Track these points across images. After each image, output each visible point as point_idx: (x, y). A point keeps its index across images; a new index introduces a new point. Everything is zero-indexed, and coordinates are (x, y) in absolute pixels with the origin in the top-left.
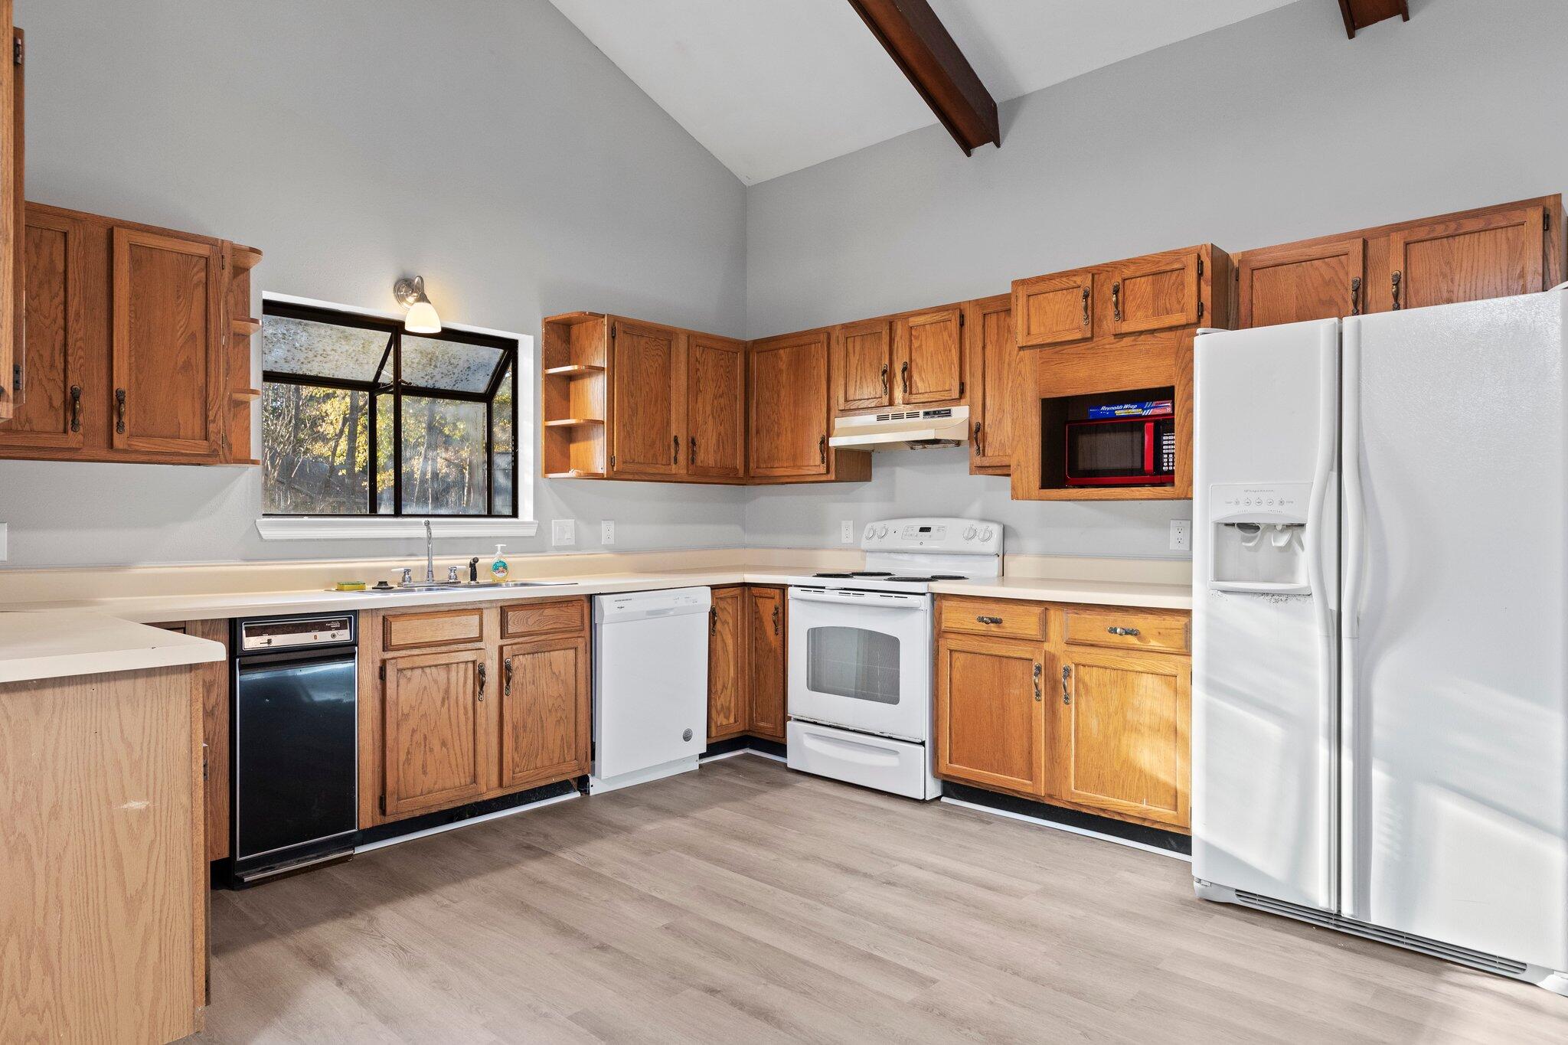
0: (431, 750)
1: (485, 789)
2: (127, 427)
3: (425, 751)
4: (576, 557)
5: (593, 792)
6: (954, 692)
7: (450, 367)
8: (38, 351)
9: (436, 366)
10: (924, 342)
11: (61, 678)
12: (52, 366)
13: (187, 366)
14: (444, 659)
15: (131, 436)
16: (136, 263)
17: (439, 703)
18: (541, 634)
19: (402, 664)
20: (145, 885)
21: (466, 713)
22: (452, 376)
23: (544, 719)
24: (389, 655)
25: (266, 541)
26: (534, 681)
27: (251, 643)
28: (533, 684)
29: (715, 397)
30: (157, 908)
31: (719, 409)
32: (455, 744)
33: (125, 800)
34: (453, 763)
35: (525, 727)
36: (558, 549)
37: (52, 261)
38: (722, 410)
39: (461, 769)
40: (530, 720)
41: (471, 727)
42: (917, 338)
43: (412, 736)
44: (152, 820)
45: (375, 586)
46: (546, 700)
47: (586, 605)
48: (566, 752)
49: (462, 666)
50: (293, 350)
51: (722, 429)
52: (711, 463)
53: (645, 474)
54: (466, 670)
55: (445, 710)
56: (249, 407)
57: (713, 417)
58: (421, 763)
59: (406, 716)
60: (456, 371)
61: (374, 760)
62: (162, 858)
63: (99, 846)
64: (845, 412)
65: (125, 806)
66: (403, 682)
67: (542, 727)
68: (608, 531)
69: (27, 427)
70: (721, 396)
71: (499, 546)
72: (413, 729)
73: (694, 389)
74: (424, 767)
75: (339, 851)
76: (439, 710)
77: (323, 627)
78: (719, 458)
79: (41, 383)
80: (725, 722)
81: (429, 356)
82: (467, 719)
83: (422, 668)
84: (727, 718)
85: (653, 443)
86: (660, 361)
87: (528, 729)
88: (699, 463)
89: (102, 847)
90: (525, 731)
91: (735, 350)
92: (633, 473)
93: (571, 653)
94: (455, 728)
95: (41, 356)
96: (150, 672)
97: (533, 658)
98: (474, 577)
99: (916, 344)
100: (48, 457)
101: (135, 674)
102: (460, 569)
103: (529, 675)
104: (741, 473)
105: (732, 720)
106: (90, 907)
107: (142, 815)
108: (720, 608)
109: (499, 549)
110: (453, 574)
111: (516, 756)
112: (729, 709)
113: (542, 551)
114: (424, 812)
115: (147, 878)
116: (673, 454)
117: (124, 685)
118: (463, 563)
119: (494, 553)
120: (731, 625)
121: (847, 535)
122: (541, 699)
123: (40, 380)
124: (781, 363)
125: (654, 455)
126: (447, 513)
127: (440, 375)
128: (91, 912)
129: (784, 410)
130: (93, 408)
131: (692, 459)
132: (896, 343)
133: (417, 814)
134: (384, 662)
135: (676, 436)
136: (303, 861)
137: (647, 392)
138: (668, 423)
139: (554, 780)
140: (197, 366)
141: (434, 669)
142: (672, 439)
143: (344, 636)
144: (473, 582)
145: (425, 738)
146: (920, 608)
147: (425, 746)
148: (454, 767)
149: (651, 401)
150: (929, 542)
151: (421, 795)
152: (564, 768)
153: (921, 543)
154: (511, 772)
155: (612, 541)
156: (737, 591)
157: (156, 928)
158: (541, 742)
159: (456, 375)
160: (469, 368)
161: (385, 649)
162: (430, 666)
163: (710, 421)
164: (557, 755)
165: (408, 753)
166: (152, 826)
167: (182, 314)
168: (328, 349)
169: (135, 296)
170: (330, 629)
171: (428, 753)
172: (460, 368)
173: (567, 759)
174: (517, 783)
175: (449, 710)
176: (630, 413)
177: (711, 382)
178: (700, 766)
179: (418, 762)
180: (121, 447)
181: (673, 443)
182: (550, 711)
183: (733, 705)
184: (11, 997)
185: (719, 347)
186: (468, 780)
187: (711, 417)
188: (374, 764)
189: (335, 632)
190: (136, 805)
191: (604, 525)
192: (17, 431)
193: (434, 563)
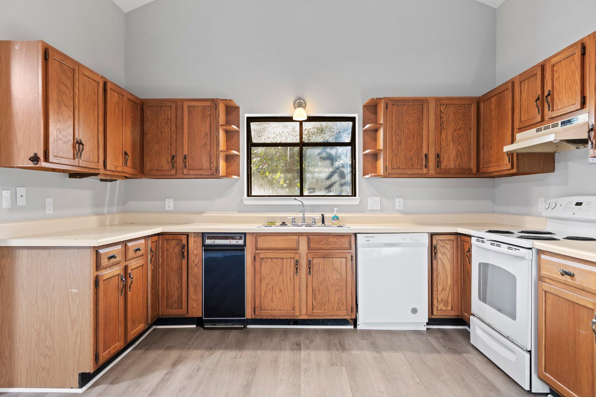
0: (275, 293)
1: (298, 314)
2: (187, 167)
3: (272, 293)
4: (380, 215)
5: (359, 328)
6: (548, 322)
7: (331, 133)
8: (164, 145)
9: (325, 133)
10: (560, 74)
11: (55, 246)
12: (168, 149)
13: (205, 145)
14: (280, 256)
15: (189, 170)
16: (190, 112)
17: (278, 274)
18: (327, 250)
19: (262, 256)
20: (77, 317)
21: (290, 280)
22: (333, 136)
23: (329, 288)
24: (258, 252)
25: (246, 205)
26: (324, 270)
27: (208, 242)
28: (324, 271)
29: (455, 130)
30: (80, 326)
31: (458, 137)
32: (285, 292)
33: (71, 288)
34: (285, 300)
35: (319, 290)
36: (372, 211)
37: (168, 116)
38: (460, 137)
39: (288, 304)
40: (321, 288)
41: (292, 286)
42: (556, 71)
43: (267, 285)
44: (78, 297)
45: (281, 224)
46: (330, 280)
47: (353, 238)
48: (341, 306)
49: (289, 260)
50: (269, 134)
51: (460, 148)
52: (452, 166)
53: (406, 174)
54: (291, 261)
55: (281, 277)
56: (239, 157)
57: (453, 141)
58: (271, 297)
59: (264, 277)
60: (334, 134)
61: (252, 292)
62: (81, 310)
63: (64, 301)
64: (521, 130)
65: (71, 290)
66: (263, 263)
67: (328, 292)
68: (399, 203)
69: (162, 169)
70: (459, 130)
71: (335, 209)
72: (268, 283)
73: (440, 127)
74: (272, 299)
75: (239, 325)
76: (278, 276)
77: (233, 238)
78: (458, 164)
79: (165, 155)
80: (444, 308)
81: (321, 129)
82: (291, 282)
83: (271, 258)
84: (446, 306)
85: (411, 159)
86: (416, 116)
87: (321, 292)
88: (443, 167)
89: (65, 302)
90: (319, 292)
91: (469, 103)
92: (399, 174)
93: (344, 260)
94: (285, 284)
95: (165, 146)
96: (79, 248)
97: (324, 260)
98: (323, 222)
99: (556, 75)
100: (168, 178)
101: (74, 248)
102: (317, 219)
103: (321, 267)
104: (474, 171)
105: (449, 308)
106: (62, 320)
107: (76, 294)
108: (441, 246)
109: (335, 210)
110: (314, 220)
111: (314, 302)
112: (447, 302)
113: (362, 212)
114: (272, 318)
115: (77, 315)
116: (424, 163)
117: (72, 251)
118: (318, 216)
119: (333, 212)
120: (448, 254)
121: (541, 207)
122: (328, 279)
123: (165, 154)
124: (492, 106)
125: (412, 164)
126: (333, 195)
127: (328, 137)
128: (62, 322)
129: (493, 133)
130: (179, 161)
131: (438, 164)
132: (546, 78)
133: (270, 318)
134: (256, 253)
135: (426, 154)
136: (226, 325)
137: (407, 133)
138: (421, 147)
139: (335, 318)
140: (208, 144)
141: (276, 260)
142: (424, 155)
143: (241, 242)
144: (323, 224)
145: (273, 288)
146: (526, 258)
147: (272, 290)
148: (285, 302)
149: (410, 137)
150: (579, 212)
151: (271, 310)
152: (339, 313)
153: (574, 214)
154: (311, 310)
155: (402, 208)
156: (453, 237)
157: (80, 332)
158: (327, 299)
159: (335, 136)
160: (339, 132)
161: (256, 249)
162: (275, 258)
163: (451, 144)
164: (336, 306)
165: (265, 292)
166: (79, 299)
167: (203, 127)
168: (281, 132)
169: (189, 123)
170: (236, 239)
171: (274, 294)
172: (335, 132)
173: (342, 309)
174: (314, 315)
175: (283, 278)
176: (397, 144)
177: (452, 123)
178: (428, 329)
179: (269, 296)
180: (186, 173)
181: (424, 158)
182: (332, 285)
183: (450, 299)
184: (42, 342)
185: (457, 103)
186: (291, 308)
187: (451, 142)
188: (252, 294)
189: (237, 240)
190: (75, 291)
191: (397, 200)
192: (159, 170)
193: (305, 215)
